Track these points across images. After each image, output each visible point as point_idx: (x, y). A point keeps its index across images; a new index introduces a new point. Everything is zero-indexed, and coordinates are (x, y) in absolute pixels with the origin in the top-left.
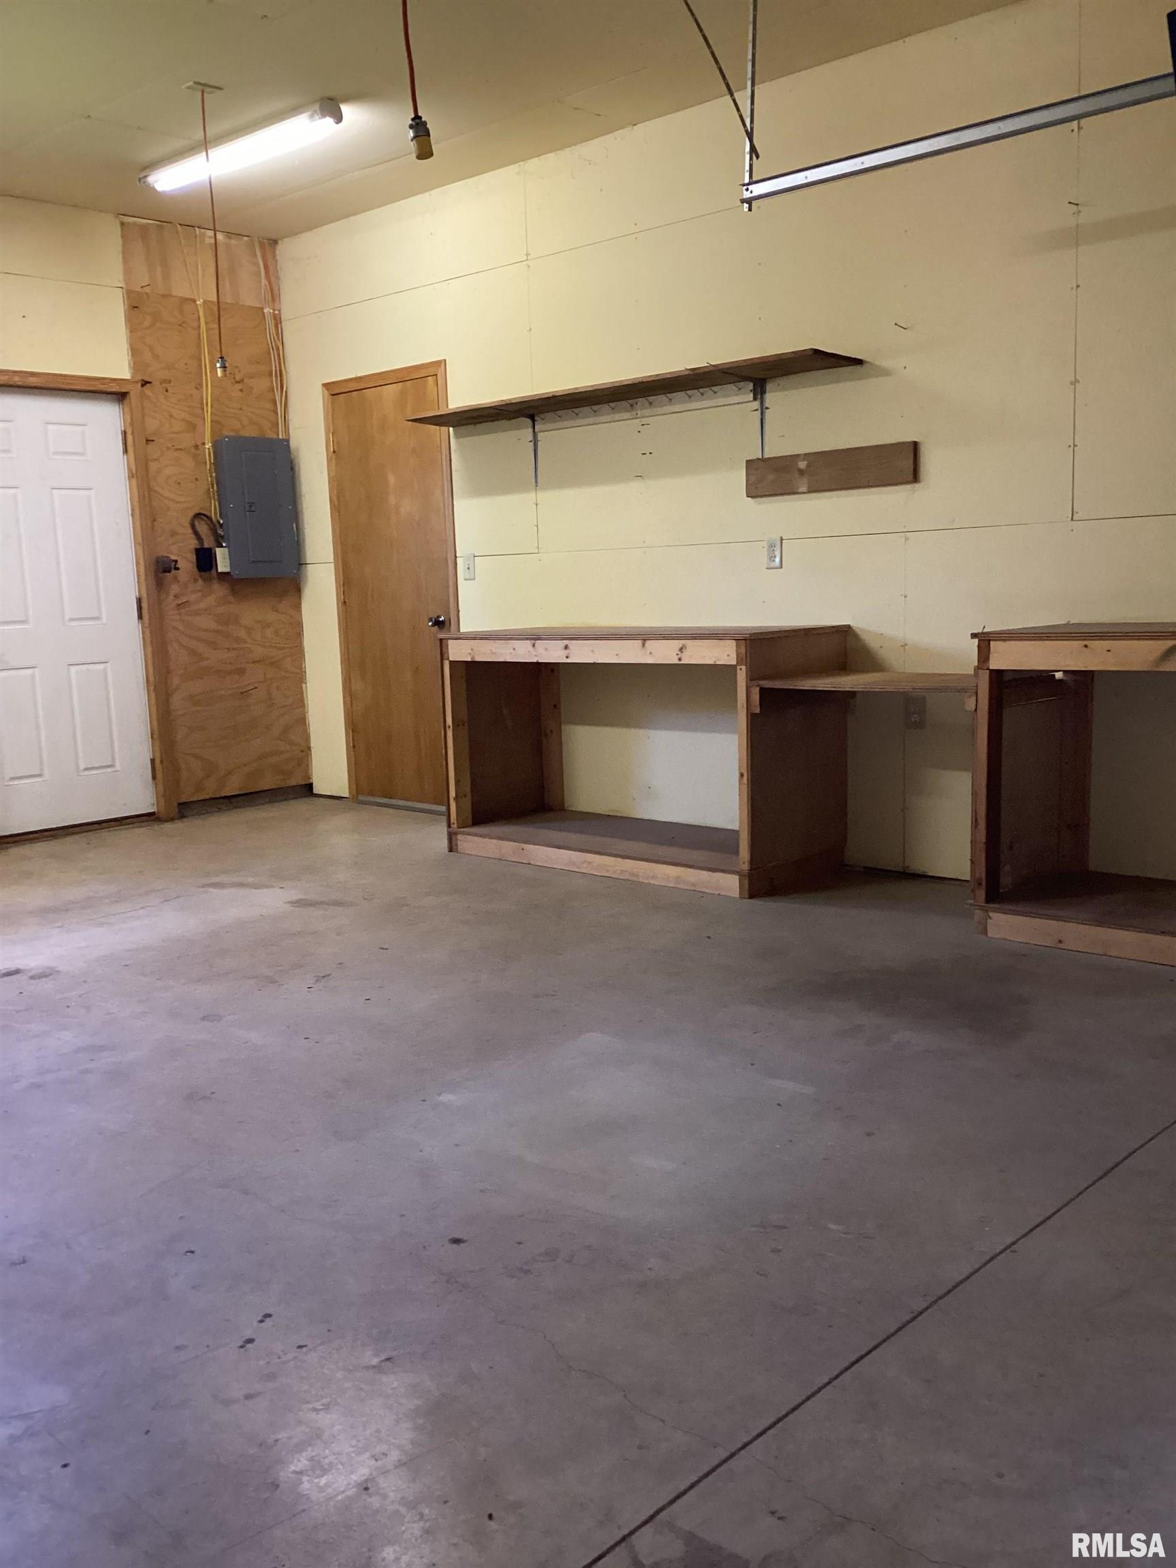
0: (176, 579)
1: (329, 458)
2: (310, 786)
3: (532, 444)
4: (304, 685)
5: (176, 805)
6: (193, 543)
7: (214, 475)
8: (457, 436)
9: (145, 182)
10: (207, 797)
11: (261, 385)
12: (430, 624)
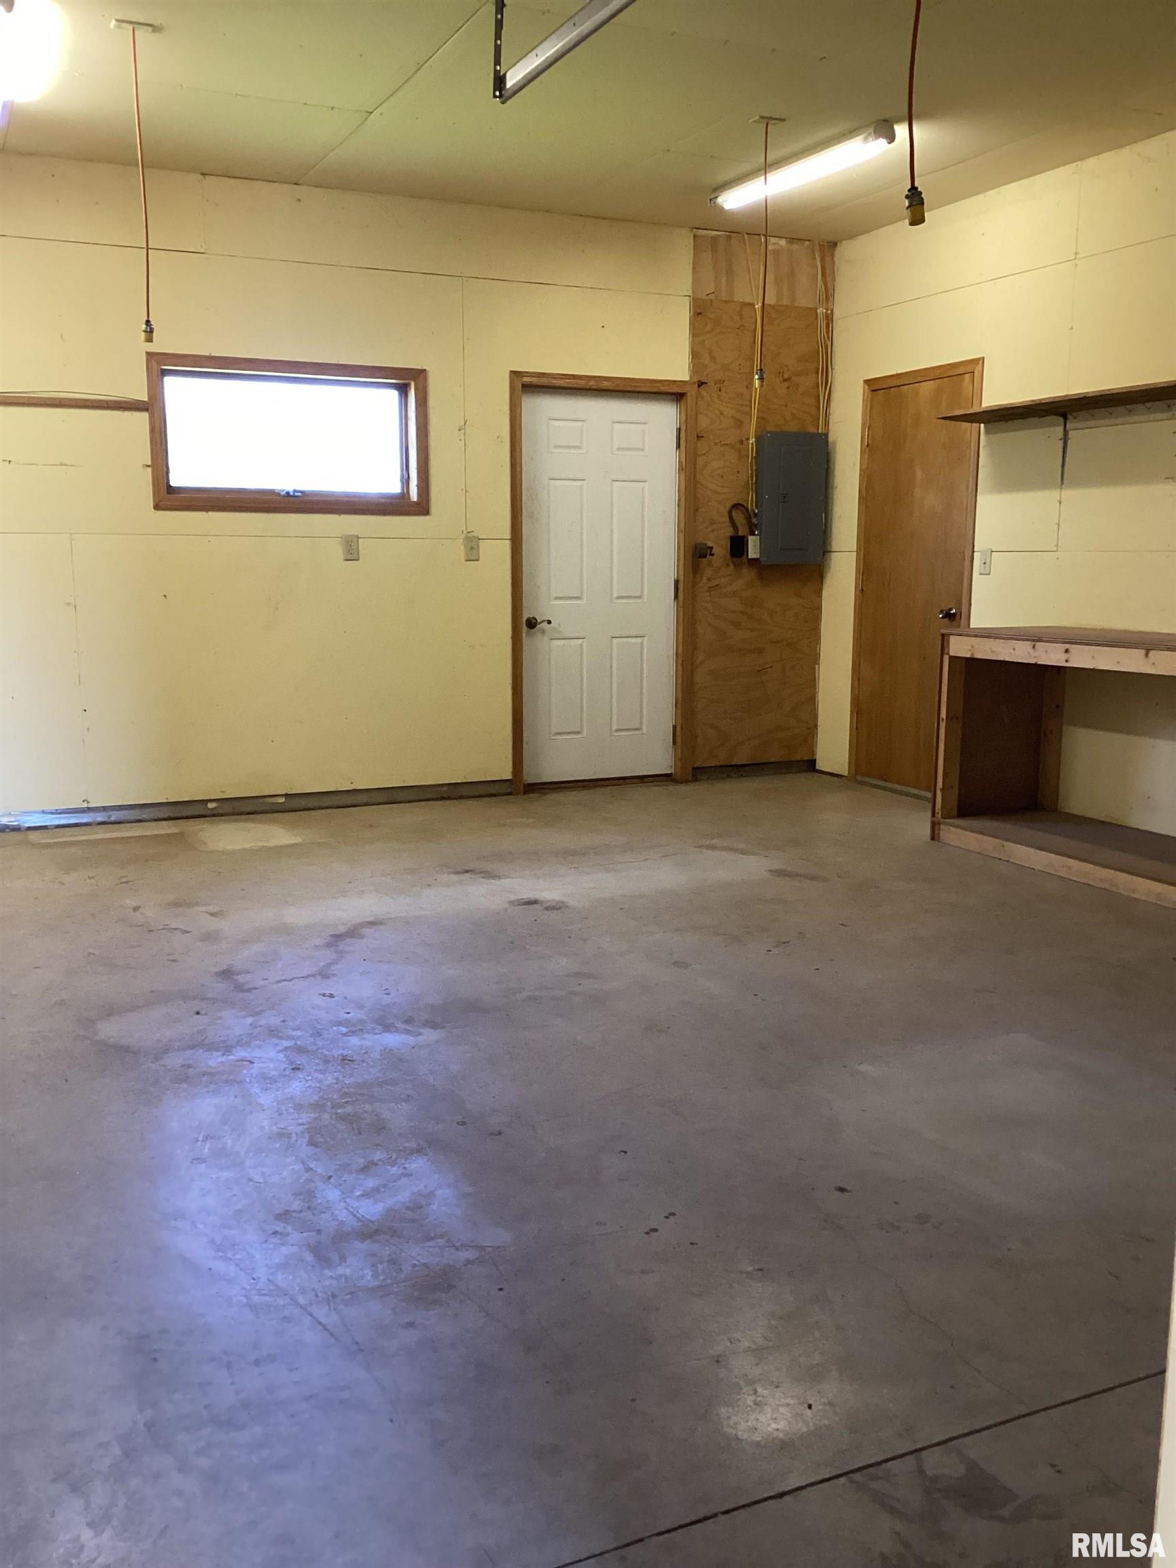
0: (710, 564)
1: (863, 450)
2: (813, 762)
3: (1061, 442)
4: (817, 666)
5: (691, 769)
6: (729, 532)
7: (754, 468)
8: (987, 432)
9: (715, 203)
10: (718, 764)
11: (806, 382)
12: (941, 616)
